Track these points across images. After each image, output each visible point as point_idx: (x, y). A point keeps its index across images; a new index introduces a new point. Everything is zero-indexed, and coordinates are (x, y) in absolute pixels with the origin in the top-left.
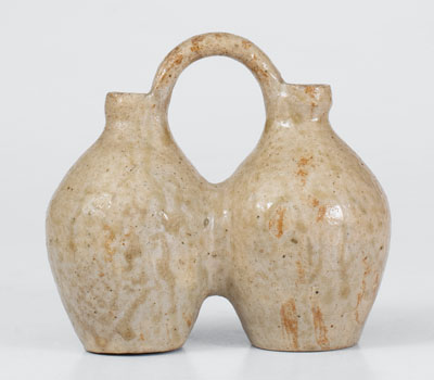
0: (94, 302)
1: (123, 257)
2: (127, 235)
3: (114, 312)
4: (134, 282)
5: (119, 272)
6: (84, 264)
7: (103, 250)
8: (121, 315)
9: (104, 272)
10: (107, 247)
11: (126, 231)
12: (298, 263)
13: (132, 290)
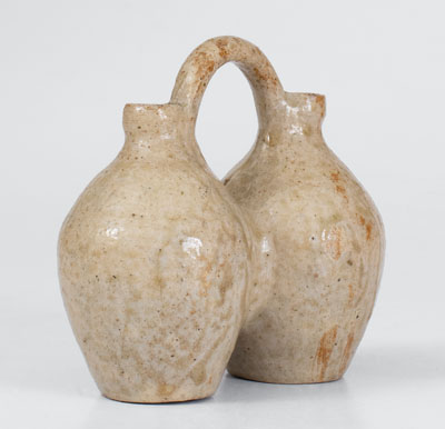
0: (176, 344)
1: (217, 291)
2: (222, 266)
3: (195, 354)
4: (223, 318)
5: (211, 308)
6: (173, 301)
7: (197, 283)
8: (201, 356)
9: (197, 309)
10: (203, 280)
11: (221, 261)
12: (350, 286)
13: (218, 328)
